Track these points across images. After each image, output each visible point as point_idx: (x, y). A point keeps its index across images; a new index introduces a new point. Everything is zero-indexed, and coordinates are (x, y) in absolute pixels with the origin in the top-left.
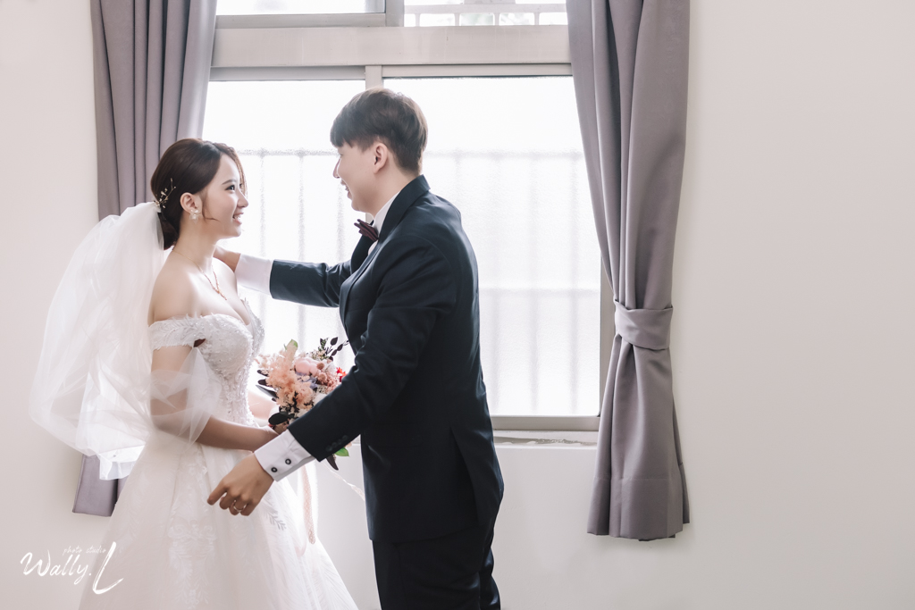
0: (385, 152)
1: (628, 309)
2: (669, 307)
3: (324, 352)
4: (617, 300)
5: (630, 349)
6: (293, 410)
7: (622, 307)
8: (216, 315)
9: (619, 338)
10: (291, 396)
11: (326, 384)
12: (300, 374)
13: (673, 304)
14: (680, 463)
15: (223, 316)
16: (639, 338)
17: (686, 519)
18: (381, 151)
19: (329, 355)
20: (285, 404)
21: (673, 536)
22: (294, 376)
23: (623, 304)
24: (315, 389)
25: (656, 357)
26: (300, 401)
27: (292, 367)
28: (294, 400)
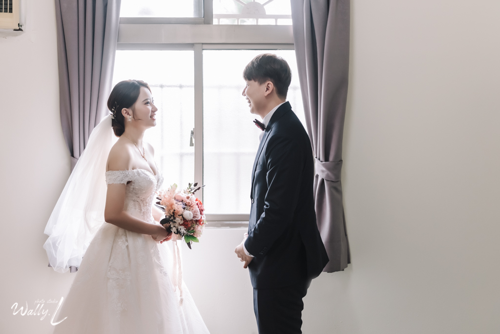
0: (271, 86)
1: (322, 162)
2: (341, 161)
3: (190, 190)
4: (316, 158)
5: (323, 181)
6: (172, 218)
7: (319, 161)
8: (139, 170)
9: (317, 176)
10: (172, 211)
11: (190, 206)
12: (177, 200)
13: (343, 159)
14: (346, 235)
15: (143, 170)
16: (327, 175)
17: (349, 262)
18: (270, 86)
19: (193, 191)
20: (169, 214)
21: (343, 270)
22: (175, 202)
23: (319, 159)
24: (184, 208)
25: (335, 185)
26: (177, 214)
27: (174, 197)
28: (173, 213)
